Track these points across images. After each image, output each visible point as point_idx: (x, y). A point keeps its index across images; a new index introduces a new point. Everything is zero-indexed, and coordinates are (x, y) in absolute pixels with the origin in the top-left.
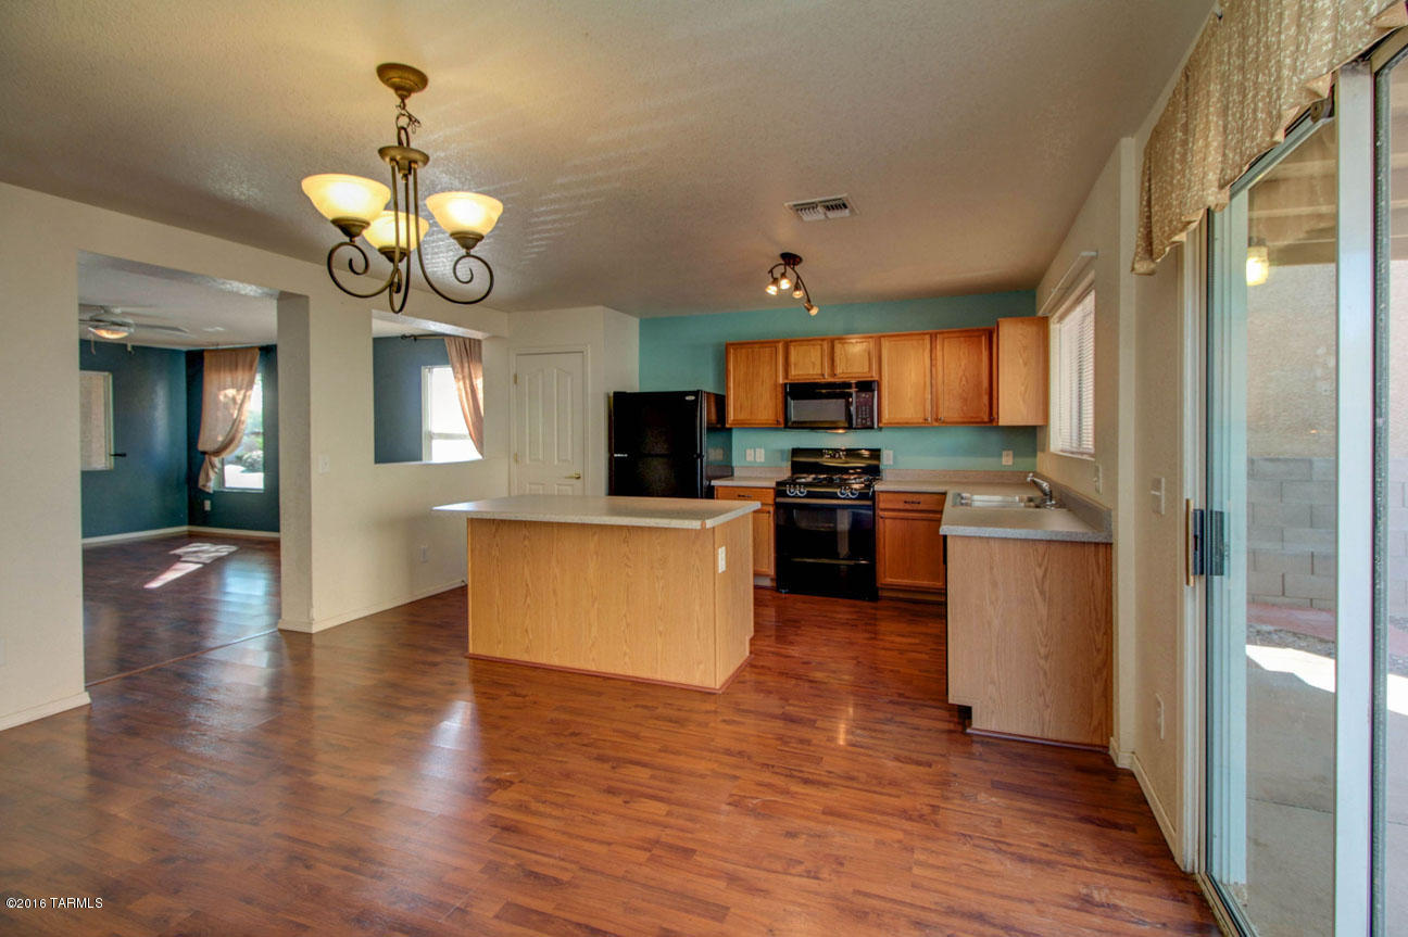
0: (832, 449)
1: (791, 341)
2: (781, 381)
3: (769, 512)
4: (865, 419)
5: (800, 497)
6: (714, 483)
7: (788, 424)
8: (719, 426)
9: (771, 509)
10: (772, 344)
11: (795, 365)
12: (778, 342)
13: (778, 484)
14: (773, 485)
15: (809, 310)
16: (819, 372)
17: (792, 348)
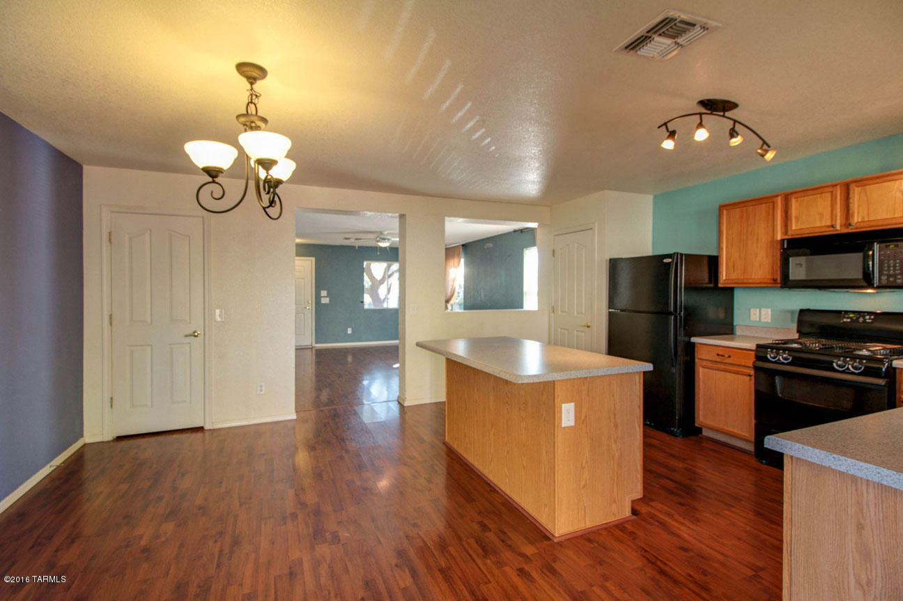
0: (853, 312)
1: (792, 193)
2: (779, 237)
3: (750, 375)
4: (895, 276)
5: (783, 363)
6: (694, 340)
7: (786, 283)
8: (712, 285)
9: (752, 372)
10: (768, 200)
11: (797, 218)
12: (777, 196)
13: (758, 346)
14: (754, 347)
15: (763, 156)
16: (829, 223)
17: (793, 201)
